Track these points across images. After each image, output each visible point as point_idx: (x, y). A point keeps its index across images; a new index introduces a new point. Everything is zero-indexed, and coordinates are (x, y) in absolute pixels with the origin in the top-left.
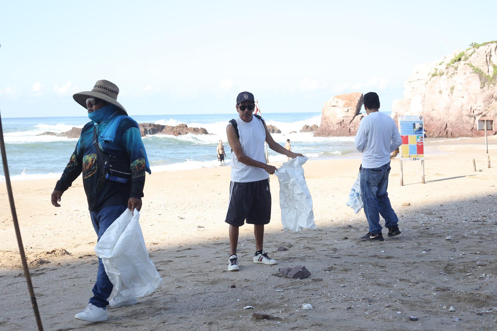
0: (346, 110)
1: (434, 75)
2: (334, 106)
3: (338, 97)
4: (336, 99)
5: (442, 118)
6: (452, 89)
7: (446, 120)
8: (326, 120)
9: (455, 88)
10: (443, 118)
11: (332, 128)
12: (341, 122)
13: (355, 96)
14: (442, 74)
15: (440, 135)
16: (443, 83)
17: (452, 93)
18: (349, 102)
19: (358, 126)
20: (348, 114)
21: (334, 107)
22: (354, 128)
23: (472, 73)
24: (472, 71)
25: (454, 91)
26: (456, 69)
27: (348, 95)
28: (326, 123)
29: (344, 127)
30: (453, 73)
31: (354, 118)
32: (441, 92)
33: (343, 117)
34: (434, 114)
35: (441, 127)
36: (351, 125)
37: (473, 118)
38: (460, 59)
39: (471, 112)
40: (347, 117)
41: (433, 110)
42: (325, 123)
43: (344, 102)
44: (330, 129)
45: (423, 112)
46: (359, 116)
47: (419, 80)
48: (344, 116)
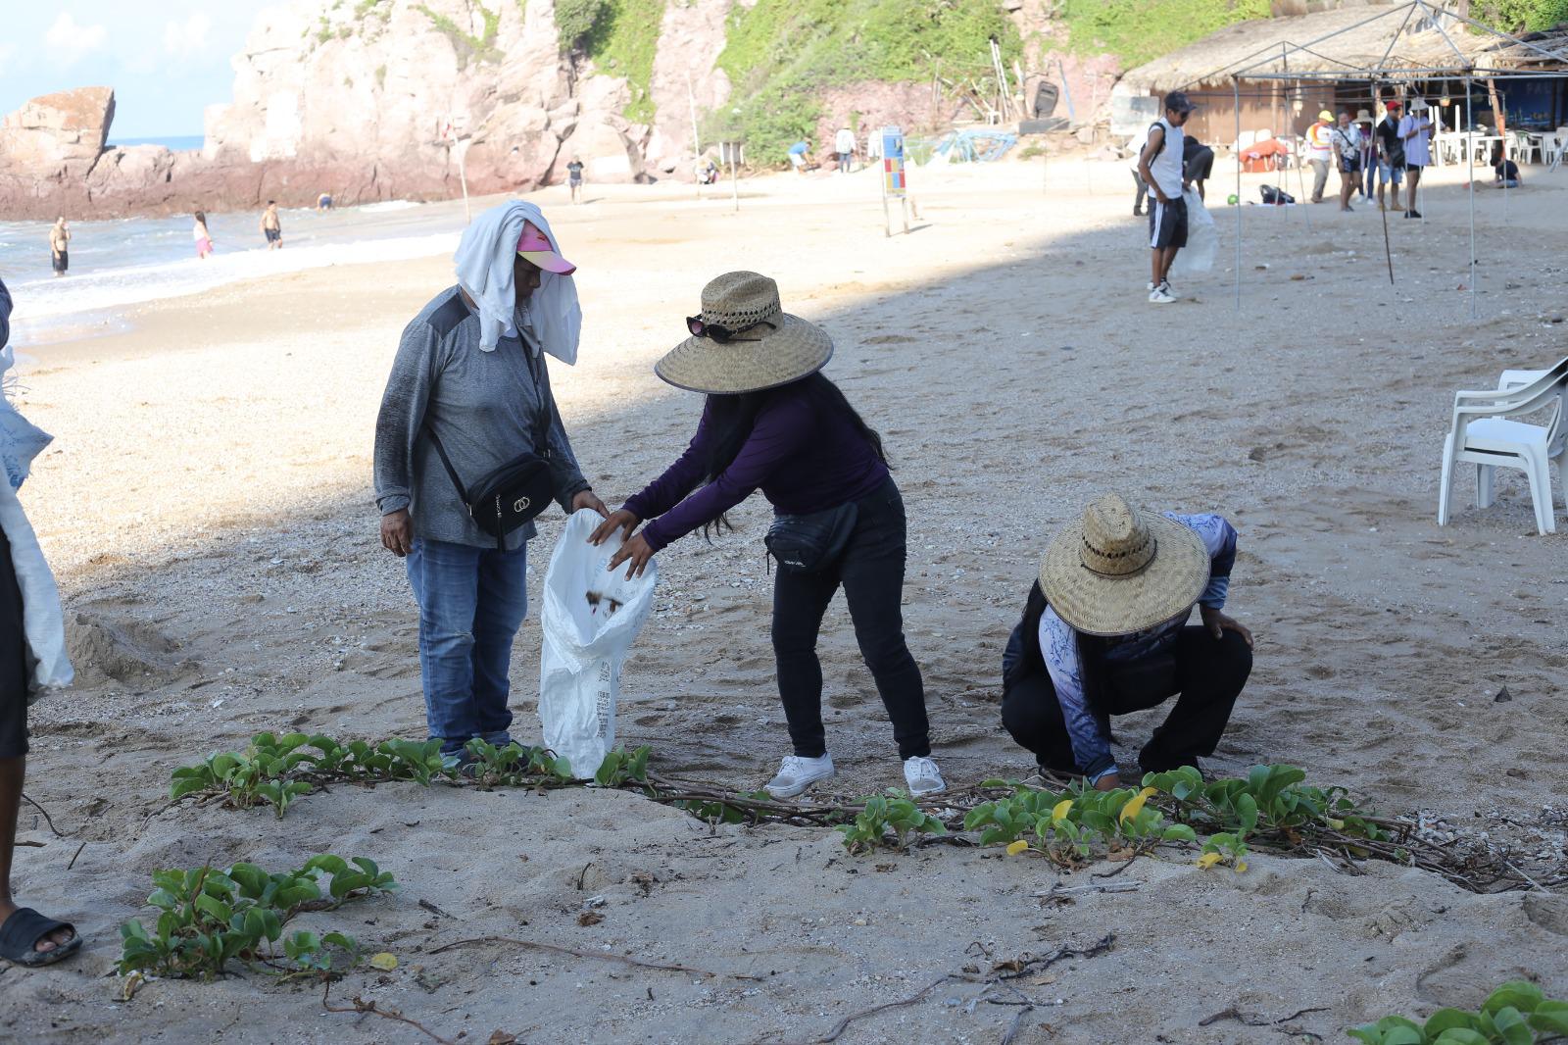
0: (73, 136)
1: (325, 37)
2: (31, 128)
3: (43, 102)
4: (37, 108)
5: (361, 152)
6: (381, 73)
7: (372, 157)
8: (13, 169)
9: (388, 73)
10: (365, 151)
11: (34, 192)
12: (60, 174)
13: (92, 98)
14: (347, 34)
15: (363, 197)
16: (351, 57)
17: (381, 83)
18: (77, 114)
19: (112, 182)
20: (80, 149)
21: (33, 132)
22: (102, 188)
23: (431, 30)
24: (431, 26)
25: (386, 80)
26: (385, 19)
27: (73, 95)
28: (15, 176)
29: (69, 187)
30: (377, 30)
31: (97, 159)
32: (349, 82)
33: (65, 158)
34: (338, 142)
35: (363, 176)
36: (91, 179)
37: (443, 150)
39: (437, 134)
40: (75, 157)
41: (334, 131)
42: (10, 178)
43: (63, 114)
44: (27, 194)
45: (304, 138)
46: (112, 154)
47: (276, 49)
48: (67, 155)
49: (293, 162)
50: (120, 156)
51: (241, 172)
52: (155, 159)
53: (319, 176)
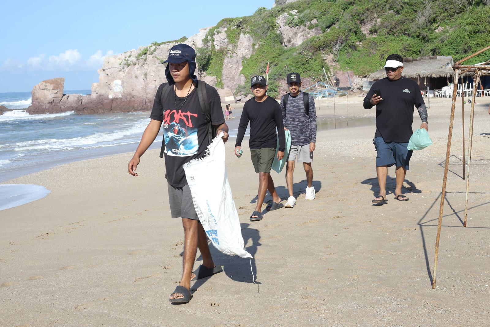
0: (56, 91)
1: (128, 65)
2: (42, 89)
3: (46, 82)
4: (44, 83)
5: (141, 96)
6: (146, 75)
7: (145, 97)
8: (38, 100)
9: (148, 75)
10: (142, 96)
11: (44, 107)
12: (52, 102)
13: (60, 81)
14: (135, 64)
15: (143, 108)
16: (137, 70)
17: (146, 77)
18: (56, 85)
19: (67, 104)
20: (57, 95)
21: (43, 90)
22: (64, 106)
23: (160, 63)
24: (159, 62)
25: (148, 77)
26: (146, 60)
27: (54, 80)
28: (38, 102)
29: (54, 105)
30: (143, 63)
31: (62, 98)
32: (136, 77)
33: (53, 98)
34: (135, 93)
35: (143, 102)
36: (61, 103)
38: (146, 53)
40: (56, 97)
41: (133, 90)
42: (37, 103)
43: (52, 85)
44: (42, 107)
45: (124, 92)
46: (66, 96)
47: (111, 68)
48: (54, 97)
49: (121, 99)
50: (68, 97)
51: (107, 101)
52: (78, 98)
53: (129, 102)
